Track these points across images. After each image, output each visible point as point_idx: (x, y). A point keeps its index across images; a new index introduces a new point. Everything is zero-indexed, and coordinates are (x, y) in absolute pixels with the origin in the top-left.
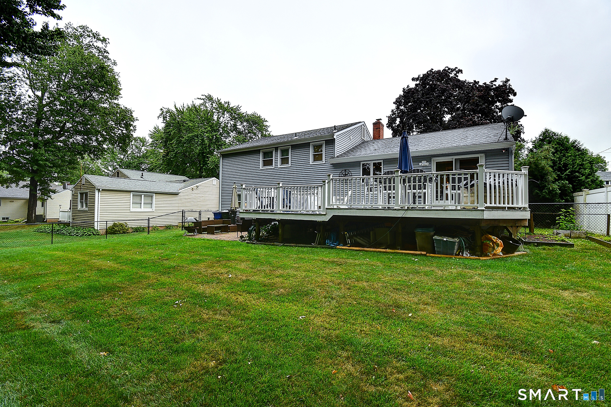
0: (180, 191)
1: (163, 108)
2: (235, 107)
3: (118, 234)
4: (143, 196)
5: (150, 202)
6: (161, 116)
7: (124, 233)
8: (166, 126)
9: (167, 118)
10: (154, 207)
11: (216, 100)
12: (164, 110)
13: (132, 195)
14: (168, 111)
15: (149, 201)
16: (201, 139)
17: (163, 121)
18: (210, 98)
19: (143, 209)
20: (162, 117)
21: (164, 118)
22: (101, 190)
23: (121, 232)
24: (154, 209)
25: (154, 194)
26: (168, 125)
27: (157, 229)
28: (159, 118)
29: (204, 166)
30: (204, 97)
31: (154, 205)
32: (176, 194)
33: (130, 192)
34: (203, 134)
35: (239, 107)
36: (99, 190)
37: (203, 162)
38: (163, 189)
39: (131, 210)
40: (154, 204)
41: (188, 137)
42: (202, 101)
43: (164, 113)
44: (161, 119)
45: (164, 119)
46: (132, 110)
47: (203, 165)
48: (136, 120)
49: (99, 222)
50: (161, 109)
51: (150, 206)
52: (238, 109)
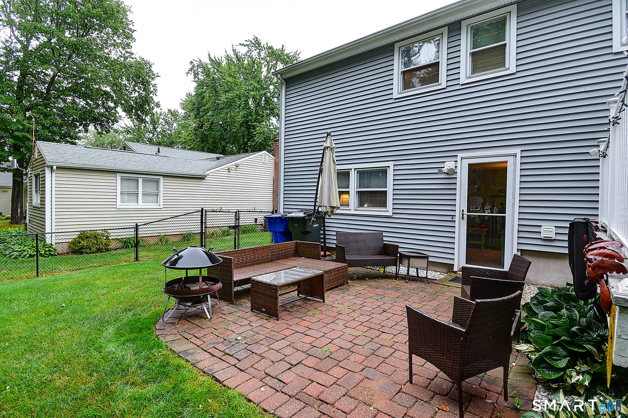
0: (207, 173)
1: (193, 61)
2: (292, 54)
3: (87, 253)
4: (140, 181)
5: (154, 191)
6: (190, 72)
7: (99, 250)
8: (199, 85)
9: (199, 76)
10: (162, 201)
11: (265, 46)
12: (195, 63)
13: (119, 178)
14: (201, 65)
15: (152, 190)
16: (244, 101)
17: (194, 78)
18: (257, 43)
19: (141, 204)
20: (193, 73)
21: (196, 75)
22: (55, 167)
23: (94, 249)
24: (162, 204)
25: (161, 178)
26: (200, 84)
27: (167, 241)
28: (189, 75)
29: (248, 141)
30: (248, 43)
31: (162, 198)
32: (201, 178)
33: (115, 172)
34: (247, 93)
35: (297, 54)
36: (52, 168)
37: (248, 135)
38: (179, 169)
39: (118, 207)
40: (162, 195)
41: (227, 98)
42: (246, 49)
43: (195, 68)
44: (191, 76)
45: (195, 77)
46: (152, 62)
47: (248, 139)
48: (157, 76)
49: (53, 235)
50: (191, 62)
51: (154, 198)
52: (296, 56)
